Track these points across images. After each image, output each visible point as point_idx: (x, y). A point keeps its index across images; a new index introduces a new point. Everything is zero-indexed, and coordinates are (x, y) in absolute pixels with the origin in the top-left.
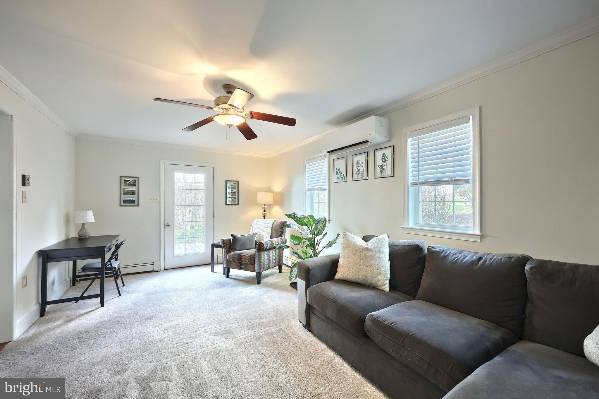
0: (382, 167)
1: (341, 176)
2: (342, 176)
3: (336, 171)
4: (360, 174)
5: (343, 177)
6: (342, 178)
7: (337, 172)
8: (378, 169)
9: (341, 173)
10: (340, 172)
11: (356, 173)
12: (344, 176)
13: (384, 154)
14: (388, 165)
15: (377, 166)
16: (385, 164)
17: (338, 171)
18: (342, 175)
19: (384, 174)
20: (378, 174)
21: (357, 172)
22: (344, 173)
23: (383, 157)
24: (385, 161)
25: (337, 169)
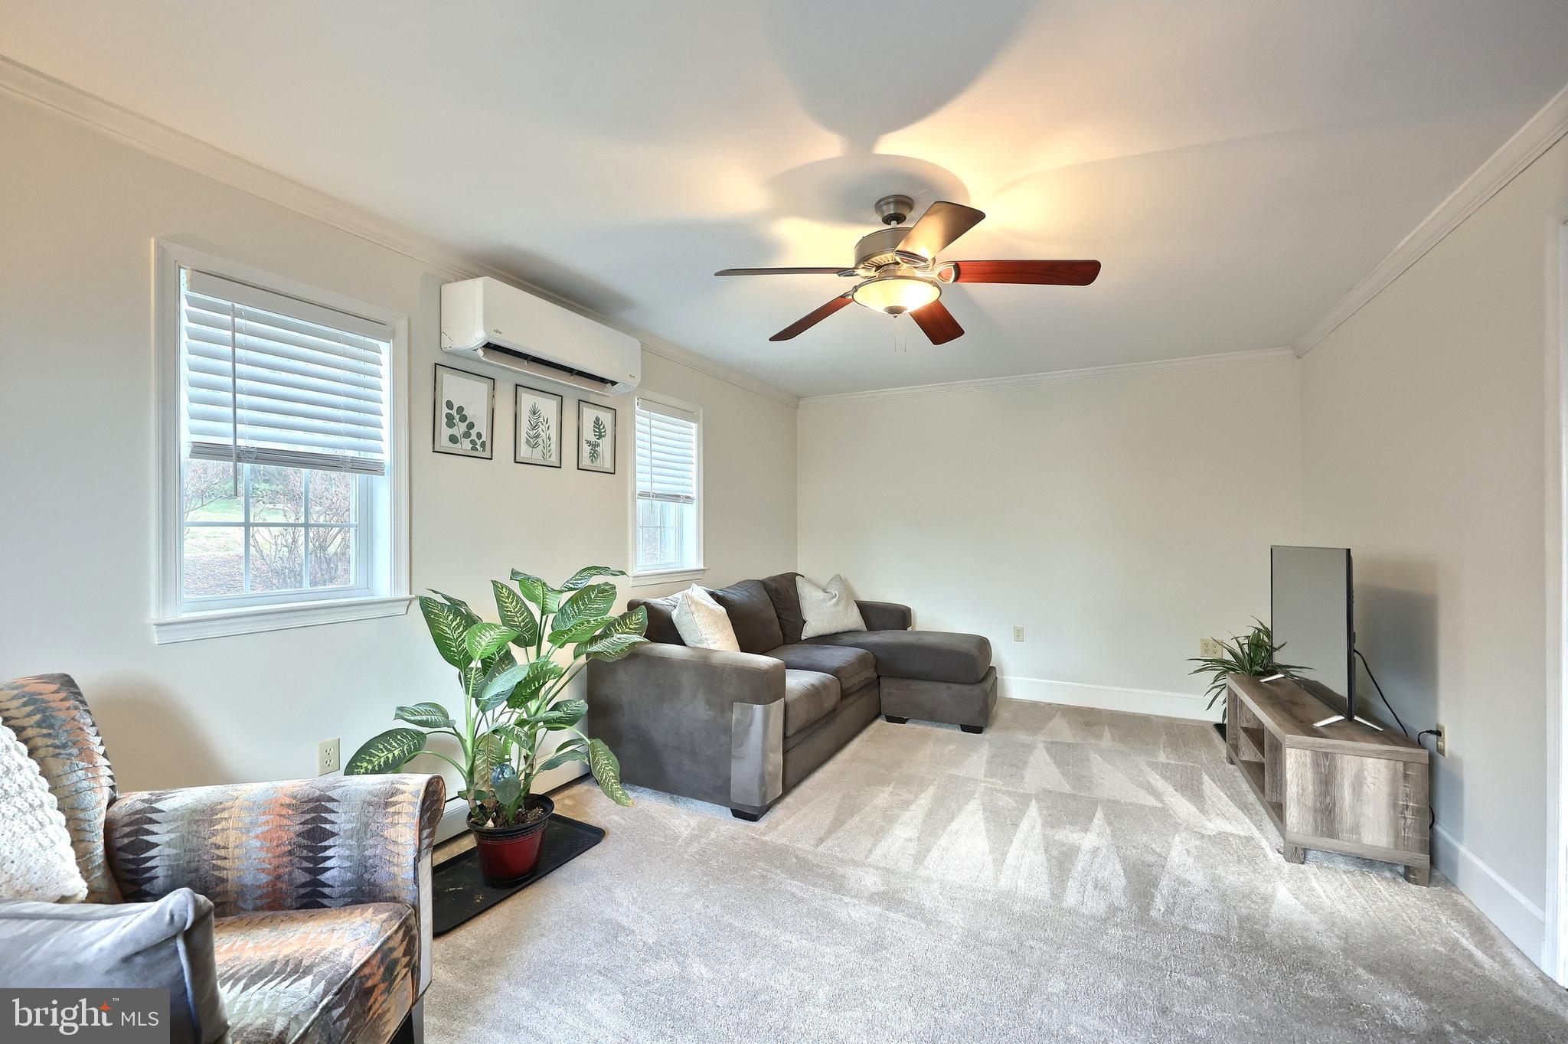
0: (594, 446)
1: (467, 435)
2: (474, 437)
3: (446, 410)
4: (541, 447)
5: (479, 442)
6: (473, 442)
7: (449, 417)
8: (586, 449)
9: (471, 426)
10: (463, 419)
11: (528, 442)
12: (484, 439)
13: (597, 419)
14: (606, 444)
15: (584, 442)
16: (600, 441)
17: (454, 412)
18: (474, 432)
19: (597, 465)
20: (586, 462)
21: (531, 440)
22: (482, 427)
23: (596, 428)
24: (600, 437)
25: (449, 405)
